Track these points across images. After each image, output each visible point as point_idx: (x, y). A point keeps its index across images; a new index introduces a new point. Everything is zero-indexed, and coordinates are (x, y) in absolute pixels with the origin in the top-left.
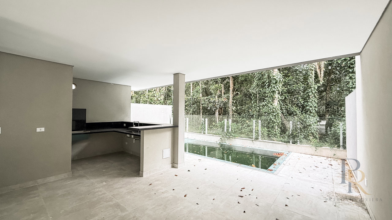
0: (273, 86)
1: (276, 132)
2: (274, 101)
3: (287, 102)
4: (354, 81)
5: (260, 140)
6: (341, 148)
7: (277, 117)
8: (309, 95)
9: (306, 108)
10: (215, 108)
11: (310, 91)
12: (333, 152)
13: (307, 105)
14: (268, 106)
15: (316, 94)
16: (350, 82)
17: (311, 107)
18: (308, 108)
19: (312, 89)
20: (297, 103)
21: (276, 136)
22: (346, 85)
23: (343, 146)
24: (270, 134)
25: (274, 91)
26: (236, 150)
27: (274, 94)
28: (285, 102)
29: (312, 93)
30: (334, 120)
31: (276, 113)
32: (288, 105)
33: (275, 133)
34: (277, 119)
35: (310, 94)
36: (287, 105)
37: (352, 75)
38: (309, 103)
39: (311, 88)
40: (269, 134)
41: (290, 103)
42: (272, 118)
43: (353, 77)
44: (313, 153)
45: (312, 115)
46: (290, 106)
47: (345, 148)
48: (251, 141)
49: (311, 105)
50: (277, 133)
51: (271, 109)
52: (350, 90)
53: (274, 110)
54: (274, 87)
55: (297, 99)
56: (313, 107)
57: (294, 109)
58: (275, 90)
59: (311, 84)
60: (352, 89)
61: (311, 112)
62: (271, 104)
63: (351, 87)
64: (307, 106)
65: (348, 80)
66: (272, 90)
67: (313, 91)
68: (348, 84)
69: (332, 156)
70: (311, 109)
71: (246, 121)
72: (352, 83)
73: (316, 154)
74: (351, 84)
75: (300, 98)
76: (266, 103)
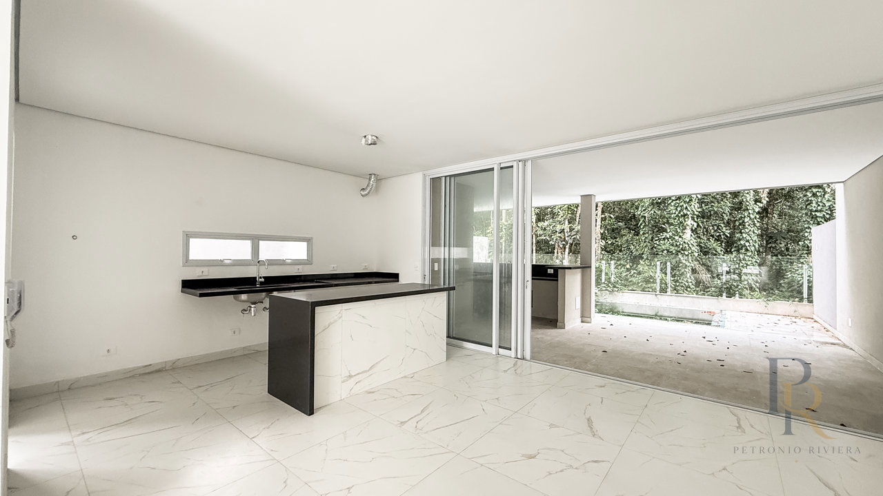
0: (685, 206)
1: (687, 282)
2: (686, 231)
3: (700, 231)
4: (819, 200)
5: (669, 293)
6: (805, 302)
7: (690, 257)
8: (743, 222)
9: (739, 243)
10: (564, 243)
11: (746, 214)
12: (793, 308)
13: (741, 237)
14: (674, 238)
15: (755, 220)
16: (814, 202)
17: (748, 241)
18: (742, 242)
19: (750, 211)
20: (718, 234)
21: (689, 289)
22: (806, 207)
23: (808, 298)
24: (678, 286)
25: (687, 214)
26: (624, 311)
27: (686, 220)
28: (697, 233)
29: (750, 218)
30: (783, 263)
31: (690, 252)
32: (702, 237)
33: (687, 284)
34: (690, 261)
35: (746, 220)
36: (699, 237)
37: (817, 190)
38: (744, 235)
39: (747, 209)
40: (676, 286)
41: (704, 234)
42: (682, 258)
43: (818, 193)
44: (760, 311)
45: (749, 254)
46: (706, 239)
47: (810, 301)
48: (654, 296)
49: (748, 238)
50: (690, 284)
51: (680, 244)
52: (813, 214)
53: (687, 245)
54: (686, 208)
55: (718, 227)
56: (751, 241)
57: (713, 244)
58: (689, 213)
59: (747, 203)
60: (816, 213)
61: (747, 250)
62: (680, 237)
63: (814, 209)
64: (740, 240)
65: (810, 199)
66: (682, 213)
67: (751, 216)
68: (809, 204)
69: (792, 313)
70: (747, 244)
71: (625, 265)
72: (817, 203)
73: (767, 311)
74: (814, 205)
75: (722, 225)
76: (671, 234)
